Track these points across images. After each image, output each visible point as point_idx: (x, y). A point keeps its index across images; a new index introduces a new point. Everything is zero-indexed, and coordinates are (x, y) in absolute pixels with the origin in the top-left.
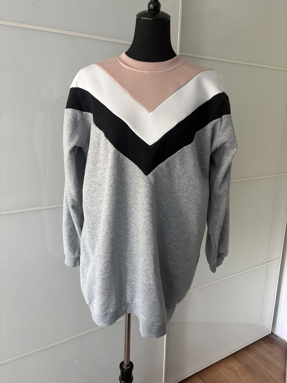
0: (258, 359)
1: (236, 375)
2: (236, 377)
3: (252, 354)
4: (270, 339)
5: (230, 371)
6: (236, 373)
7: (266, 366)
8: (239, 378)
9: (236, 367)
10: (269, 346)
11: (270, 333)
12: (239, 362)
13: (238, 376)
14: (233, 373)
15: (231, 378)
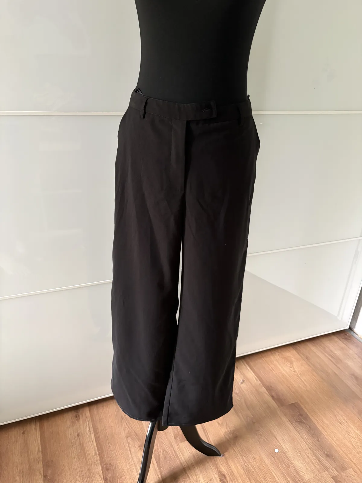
0: (324, 353)
1: (291, 366)
2: (291, 367)
3: (318, 347)
4: (346, 335)
5: (284, 361)
6: (291, 363)
7: (333, 362)
8: (294, 369)
9: (293, 359)
10: (342, 342)
11: (348, 328)
12: (298, 353)
13: (293, 367)
14: (288, 363)
15: (284, 368)
